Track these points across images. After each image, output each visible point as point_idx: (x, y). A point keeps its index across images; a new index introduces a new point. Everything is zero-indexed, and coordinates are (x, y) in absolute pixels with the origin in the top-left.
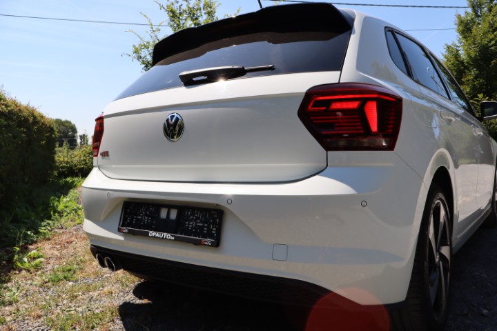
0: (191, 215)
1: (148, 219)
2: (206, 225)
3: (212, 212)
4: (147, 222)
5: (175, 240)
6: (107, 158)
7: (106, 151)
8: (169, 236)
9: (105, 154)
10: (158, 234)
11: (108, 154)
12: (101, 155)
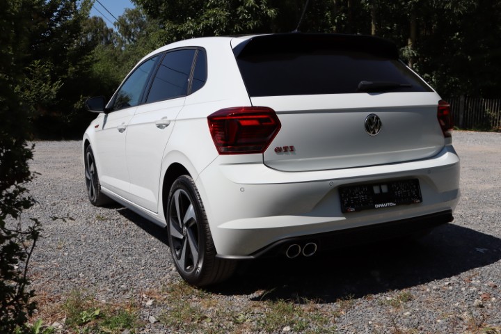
0: (397, 186)
1: (364, 197)
3: (409, 182)
5: (396, 205)
6: (290, 153)
7: (289, 146)
8: (391, 204)
9: (286, 149)
10: (383, 205)
11: (292, 149)
12: (278, 150)
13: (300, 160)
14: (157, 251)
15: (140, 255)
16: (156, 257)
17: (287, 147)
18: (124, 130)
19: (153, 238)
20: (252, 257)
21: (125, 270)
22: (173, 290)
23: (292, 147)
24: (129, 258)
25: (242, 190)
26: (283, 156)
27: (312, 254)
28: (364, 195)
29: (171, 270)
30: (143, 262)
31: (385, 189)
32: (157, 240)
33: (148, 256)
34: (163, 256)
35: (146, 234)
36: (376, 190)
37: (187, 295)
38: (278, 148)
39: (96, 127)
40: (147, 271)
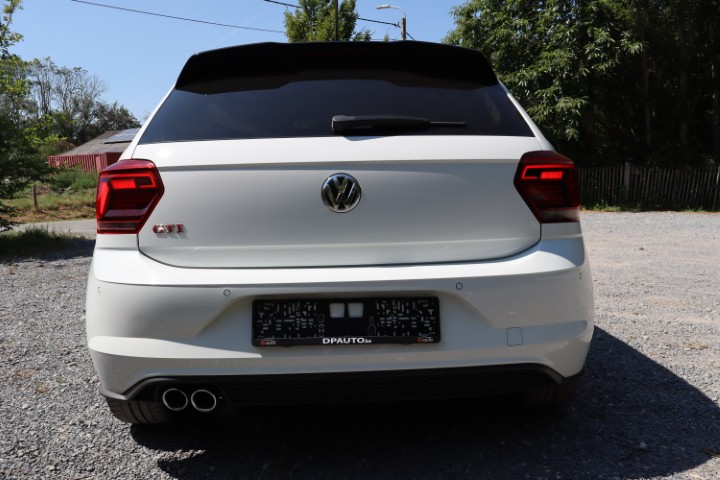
0: (387, 308)
1: (307, 322)
2: (413, 318)
3: (419, 302)
4: (308, 326)
5: (372, 343)
6: (177, 235)
7: (176, 224)
8: (361, 340)
9: (170, 229)
10: (340, 340)
11: (180, 229)
17: (173, 226)
23: (180, 226)
28: (307, 317)
31: (356, 311)
36: (337, 311)
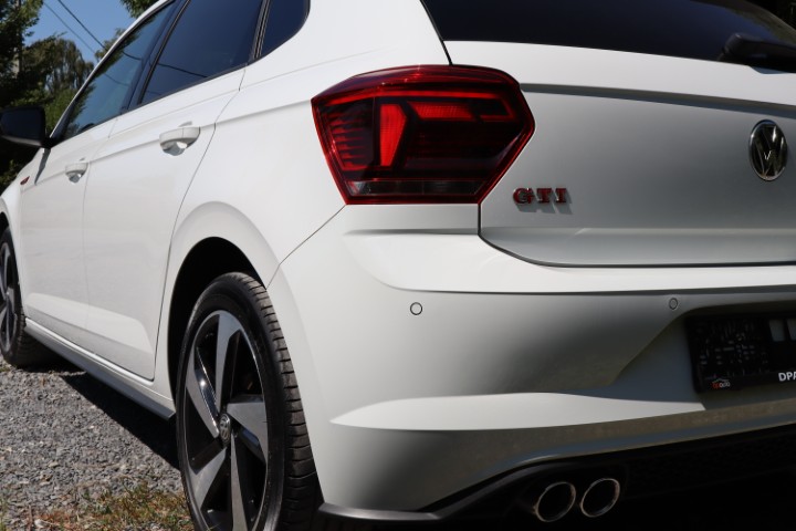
1: (749, 350)
6: (556, 208)
7: (553, 186)
9: (545, 194)
11: (562, 196)
12: (523, 197)
13: (583, 231)
14: (96, 432)
15: (56, 437)
16: (91, 443)
17: (549, 190)
18: (83, 173)
19: (94, 407)
20: (431, 516)
21: (13, 467)
22: (108, 511)
23: (561, 192)
24: (31, 444)
25: (416, 310)
26: (537, 215)
27: (605, 510)
29: (117, 470)
30: (59, 451)
32: (101, 411)
33: (73, 441)
34: (106, 440)
35: (83, 398)
37: (140, 523)
38: (523, 190)
39: (23, 183)
40: (61, 470)
